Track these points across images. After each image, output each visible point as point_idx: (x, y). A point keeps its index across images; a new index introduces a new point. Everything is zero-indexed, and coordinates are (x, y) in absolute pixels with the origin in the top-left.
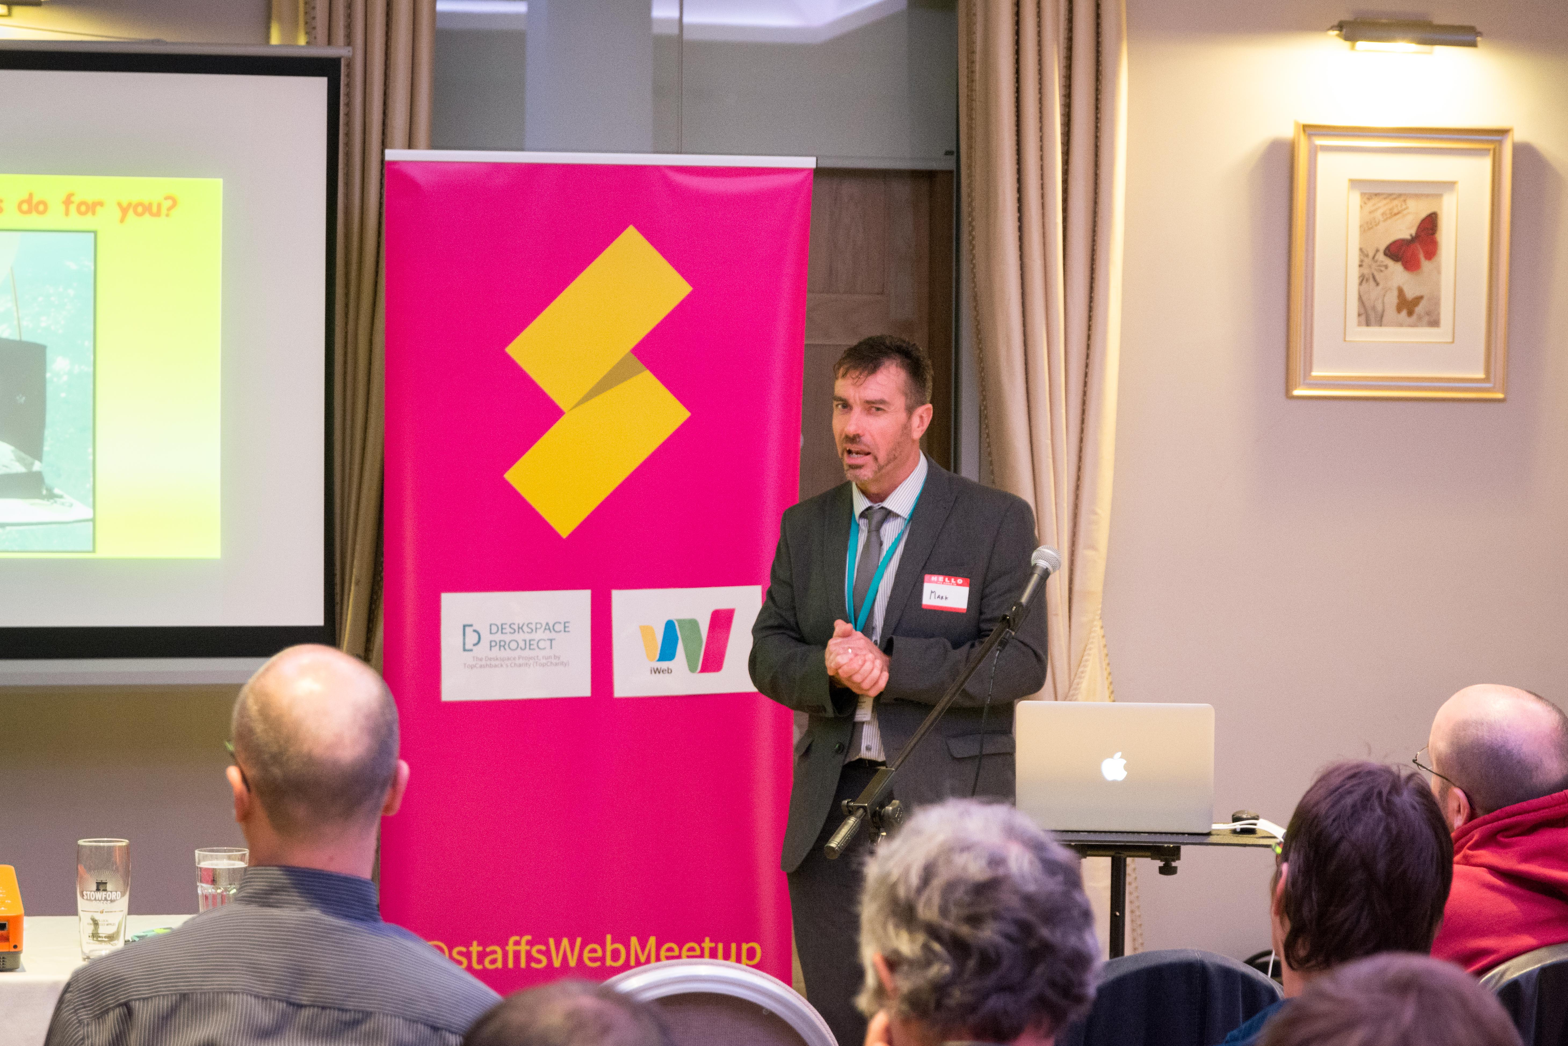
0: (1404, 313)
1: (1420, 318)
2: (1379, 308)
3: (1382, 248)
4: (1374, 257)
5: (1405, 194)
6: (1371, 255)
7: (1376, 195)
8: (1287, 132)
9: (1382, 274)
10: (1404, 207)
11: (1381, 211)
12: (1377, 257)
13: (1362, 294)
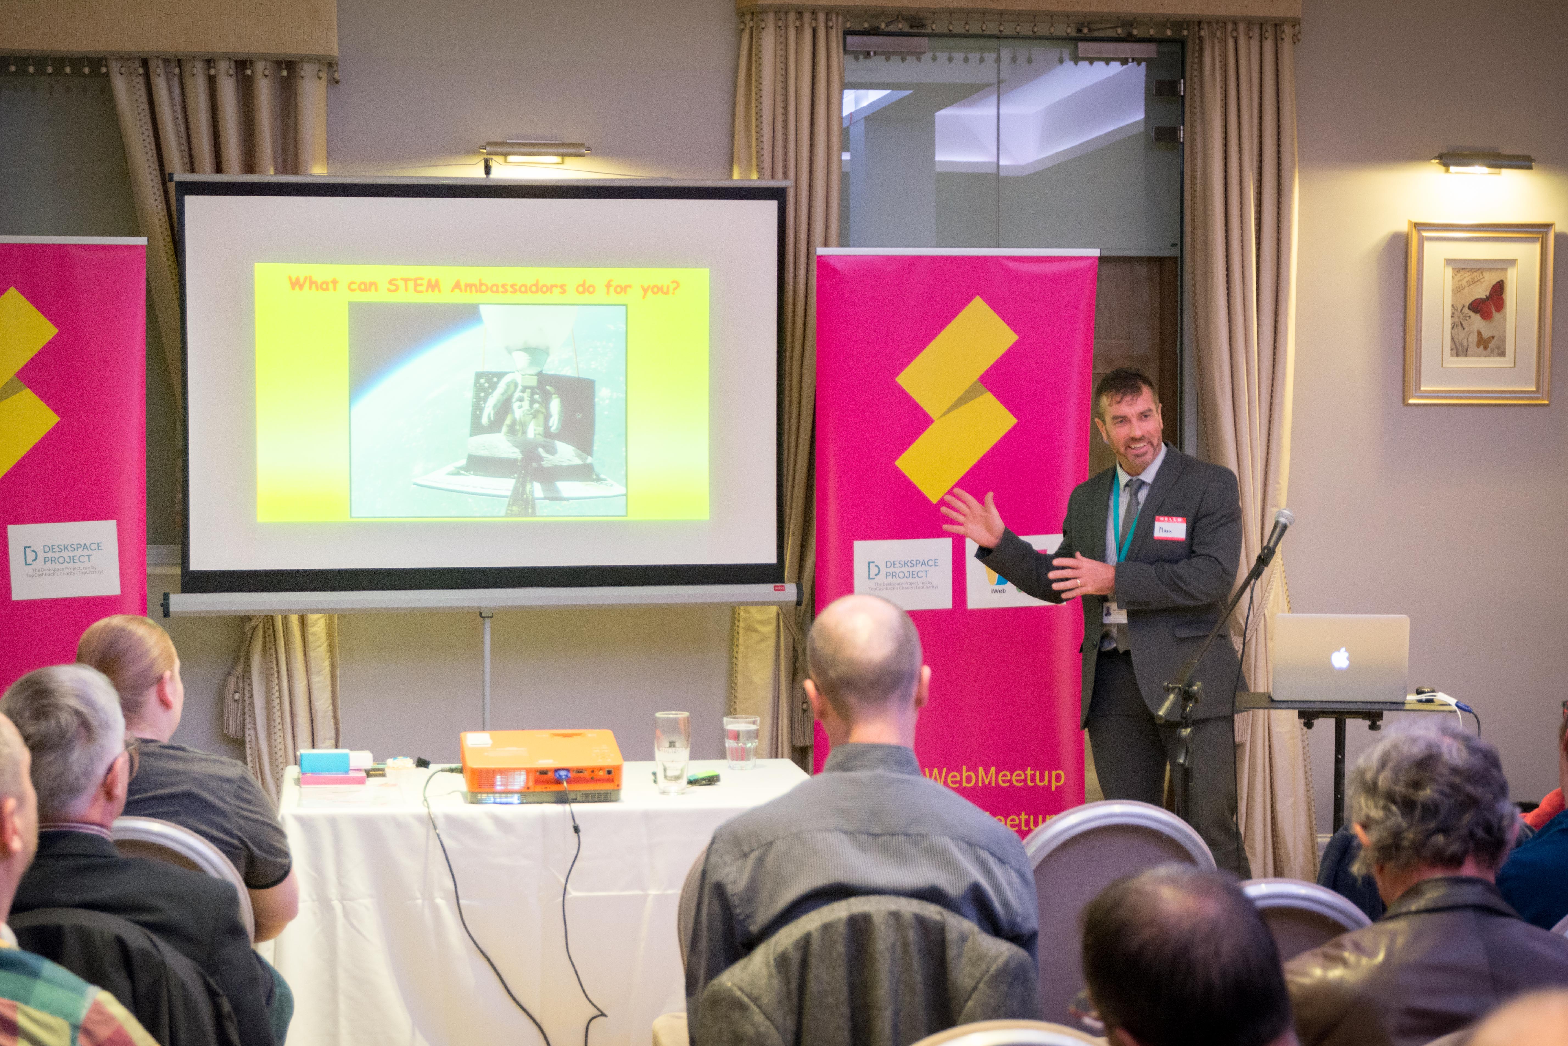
0: (1482, 347)
1: (1492, 351)
2: (1465, 344)
3: (1467, 305)
4: (1461, 310)
5: (1481, 269)
6: (1459, 310)
7: (1463, 269)
8: (1404, 227)
9: (1466, 322)
10: (1481, 277)
11: (1465, 280)
12: (1463, 311)
13: (1453, 335)
